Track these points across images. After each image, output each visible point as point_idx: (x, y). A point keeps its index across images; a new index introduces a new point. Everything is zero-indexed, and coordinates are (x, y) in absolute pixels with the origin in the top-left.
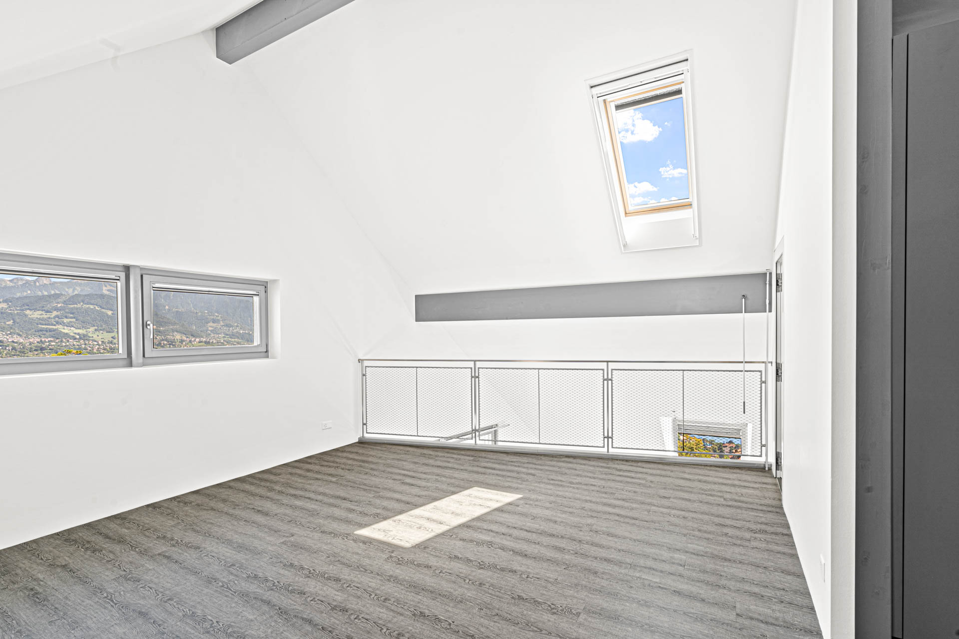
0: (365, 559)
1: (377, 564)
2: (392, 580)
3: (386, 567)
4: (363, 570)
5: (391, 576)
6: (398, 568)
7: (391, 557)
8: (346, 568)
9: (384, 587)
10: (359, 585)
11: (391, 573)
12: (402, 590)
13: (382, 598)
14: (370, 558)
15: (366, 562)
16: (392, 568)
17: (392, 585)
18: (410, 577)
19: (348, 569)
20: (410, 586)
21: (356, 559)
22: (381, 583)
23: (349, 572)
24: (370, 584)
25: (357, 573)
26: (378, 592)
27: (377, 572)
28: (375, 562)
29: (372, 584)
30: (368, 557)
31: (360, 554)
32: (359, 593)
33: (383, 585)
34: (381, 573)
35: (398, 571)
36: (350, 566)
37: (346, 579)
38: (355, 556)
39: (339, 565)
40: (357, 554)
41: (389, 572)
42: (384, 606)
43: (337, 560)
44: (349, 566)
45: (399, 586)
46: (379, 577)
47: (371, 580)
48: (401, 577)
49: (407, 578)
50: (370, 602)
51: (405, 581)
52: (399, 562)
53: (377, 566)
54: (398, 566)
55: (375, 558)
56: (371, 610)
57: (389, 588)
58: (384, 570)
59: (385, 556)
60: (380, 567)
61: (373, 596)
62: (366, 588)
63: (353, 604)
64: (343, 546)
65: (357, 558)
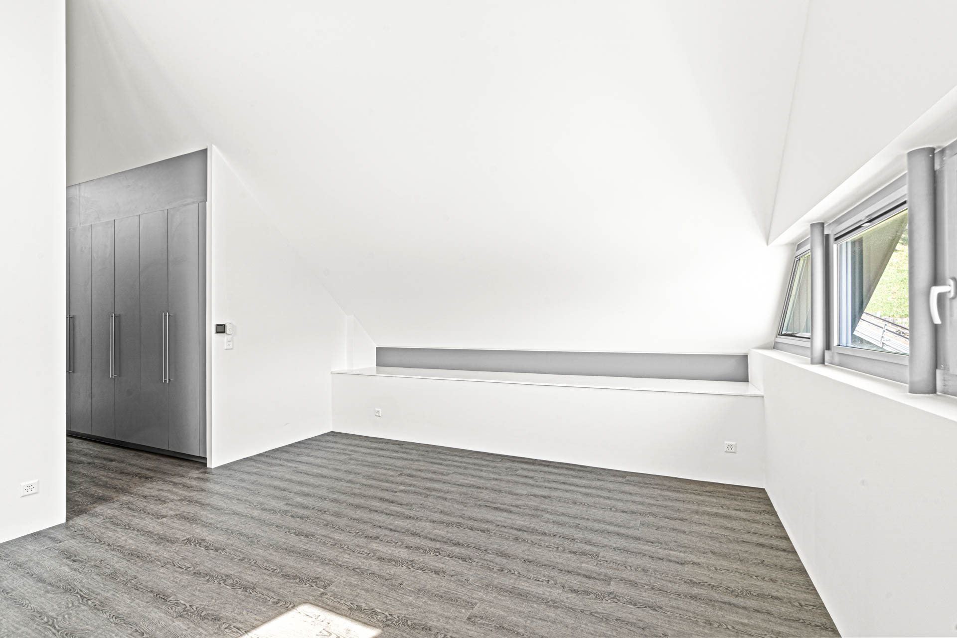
0: (356, 583)
1: (342, 577)
2: (327, 561)
3: (333, 574)
4: (357, 570)
5: (328, 564)
6: (319, 573)
7: (325, 587)
8: (376, 571)
9: (336, 554)
10: (359, 555)
11: (327, 568)
12: (319, 553)
13: (338, 545)
14: (350, 585)
15: (354, 580)
16: (325, 573)
17: (327, 557)
18: (308, 565)
19: (373, 570)
20: (311, 556)
21: (367, 583)
22: (338, 558)
23: (371, 567)
24: (348, 556)
25: (362, 567)
26: (341, 550)
27: (342, 568)
28: (344, 580)
29: (347, 557)
30: (352, 586)
31: (363, 589)
32: (358, 549)
33: (337, 556)
34: (337, 567)
35: (319, 570)
36: (371, 573)
37: (373, 560)
38: (369, 586)
39: (384, 574)
40: (367, 590)
41: (329, 569)
42: (336, 540)
43: (389, 581)
44: (373, 574)
45: (321, 556)
46: (340, 563)
47: (348, 560)
48: (318, 564)
49: (312, 563)
50: (348, 543)
51: (314, 560)
52: (316, 580)
53: (342, 574)
54: (318, 576)
55: (345, 585)
56: (347, 538)
57: (331, 553)
58: (334, 571)
59: (333, 588)
60: (338, 573)
61: (345, 547)
62: (352, 553)
63: (362, 541)
64: (387, 601)
65: (366, 585)
